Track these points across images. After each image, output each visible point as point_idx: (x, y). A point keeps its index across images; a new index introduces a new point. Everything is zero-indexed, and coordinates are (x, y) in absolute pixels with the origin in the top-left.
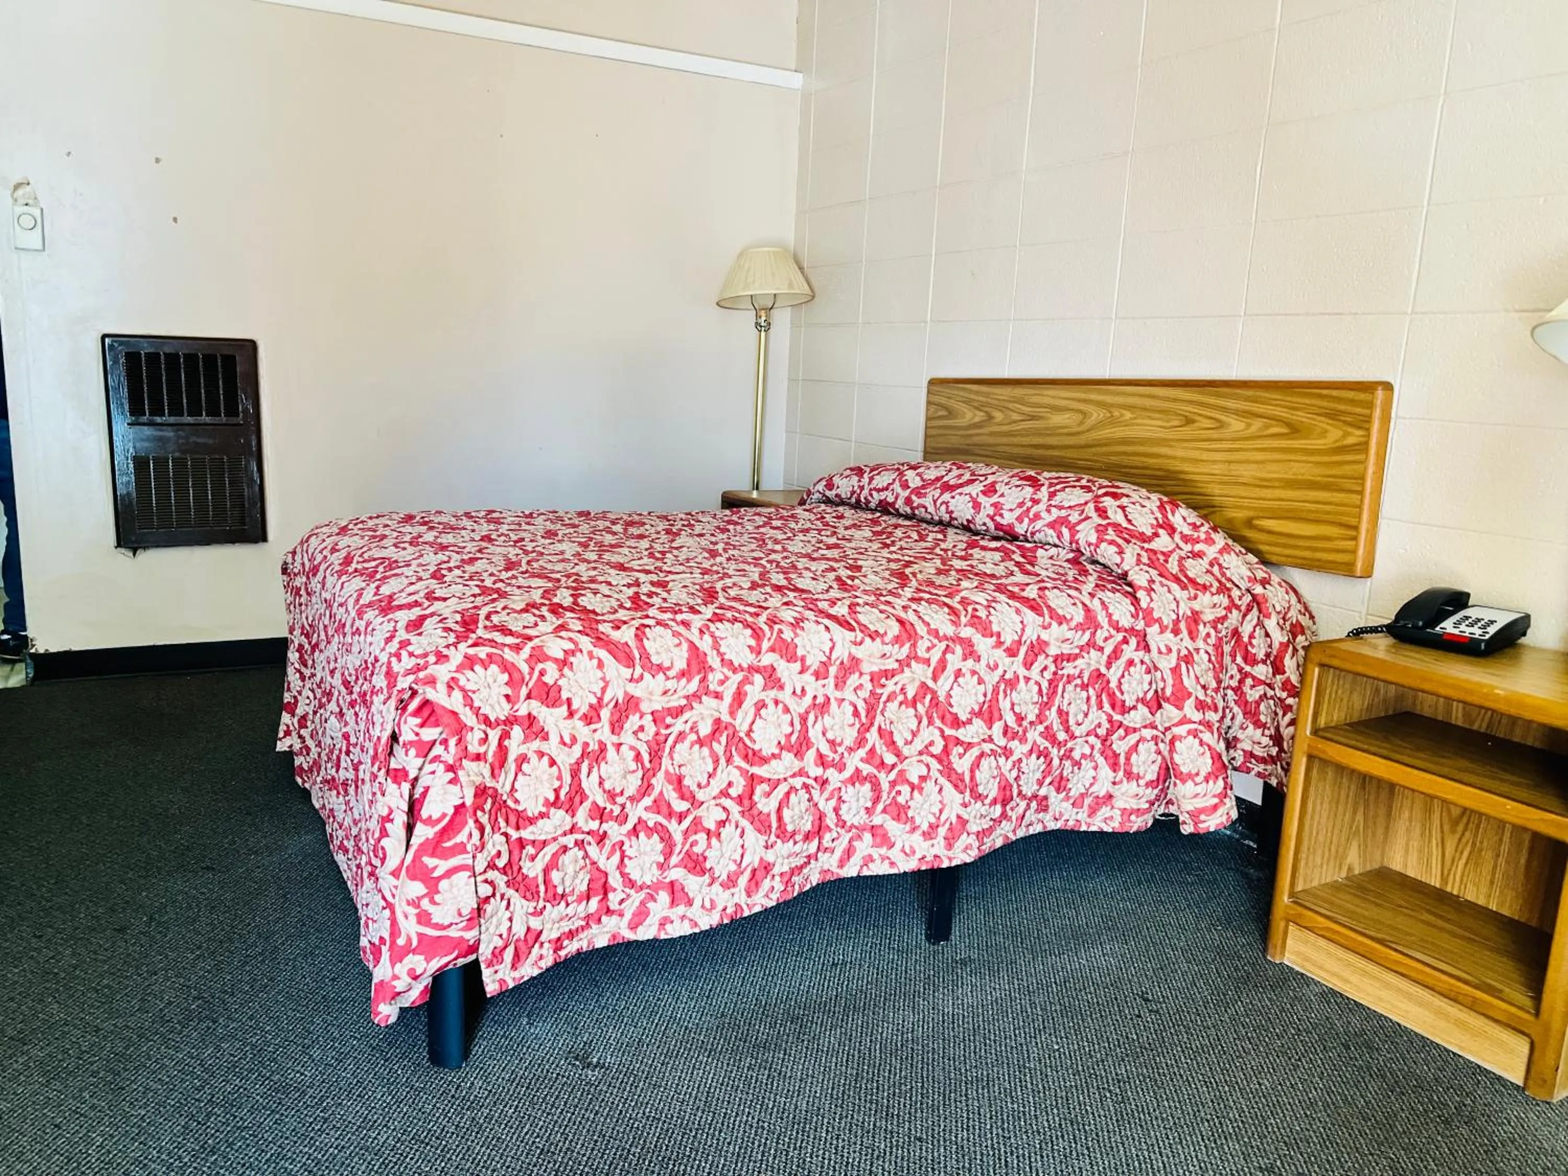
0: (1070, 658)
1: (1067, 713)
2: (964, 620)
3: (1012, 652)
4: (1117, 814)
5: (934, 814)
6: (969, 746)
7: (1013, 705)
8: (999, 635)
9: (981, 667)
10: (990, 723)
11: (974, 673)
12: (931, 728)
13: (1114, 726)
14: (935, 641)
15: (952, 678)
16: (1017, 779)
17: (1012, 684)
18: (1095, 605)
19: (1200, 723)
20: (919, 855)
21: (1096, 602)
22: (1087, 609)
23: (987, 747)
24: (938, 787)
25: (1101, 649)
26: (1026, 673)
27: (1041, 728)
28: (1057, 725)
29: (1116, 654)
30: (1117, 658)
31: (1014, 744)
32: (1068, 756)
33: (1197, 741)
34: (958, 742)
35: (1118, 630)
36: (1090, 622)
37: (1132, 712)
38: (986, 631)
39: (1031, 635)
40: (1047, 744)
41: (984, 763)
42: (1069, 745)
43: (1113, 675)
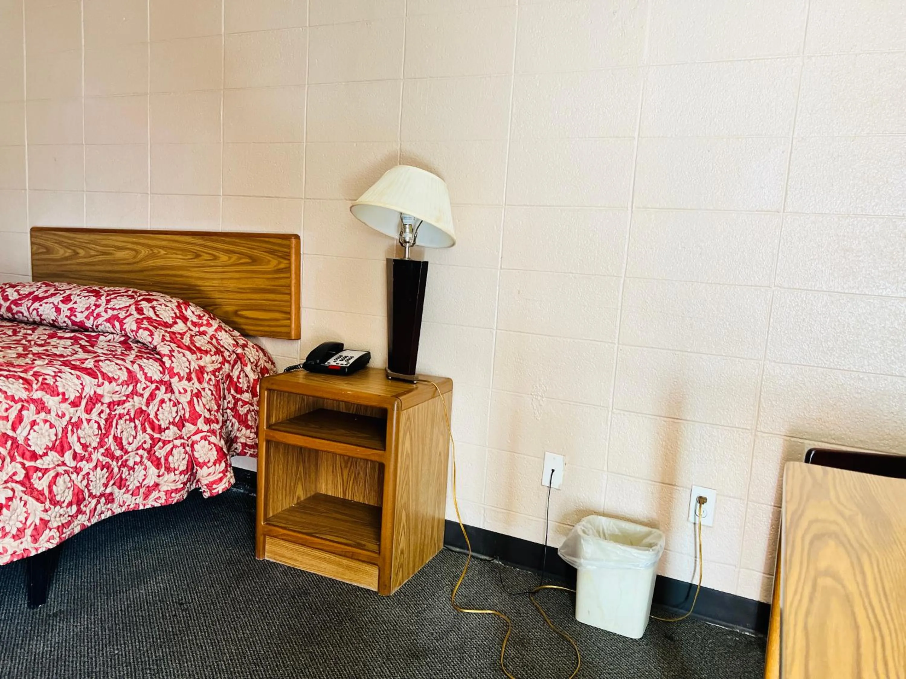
0: (119, 403)
1: (121, 439)
2: (35, 386)
3: (75, 404)
4: (162, 495)
5: (21, 522)
6: (46, 471)
7: (79, 439)
8: (64, 394)
9: (52, 417)
10: (62, 453)
11: (46, 421)
12: (13, 463)
13: (155, 441)
14: (12, 403)
15: (29, 427)
16: (87, 486)
17: (77, 425)
18: (136, 368)
19: (208, 431)
20: (10, 552)
21: (136, 366)
22: (129, 371)
23: (61, 469)
24: (23, 503)
25: (142, 395)
26: (88, 417)
27: (102, 450)
28: (113, 447)
29: (152, 396)
30: (153, 400)
31: (83, 464)
32: (124, 464)
33: (207, 442)
34: (37, 469)
35: (152, 382)
36: (132, 378)
37: (167, 431)
38: (53, 391)
39: (89, 391)
40: (108, 460)
41: (60, 480)
42: (125, 458)
43: (152, 410)
